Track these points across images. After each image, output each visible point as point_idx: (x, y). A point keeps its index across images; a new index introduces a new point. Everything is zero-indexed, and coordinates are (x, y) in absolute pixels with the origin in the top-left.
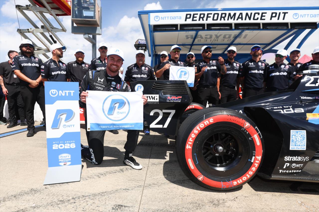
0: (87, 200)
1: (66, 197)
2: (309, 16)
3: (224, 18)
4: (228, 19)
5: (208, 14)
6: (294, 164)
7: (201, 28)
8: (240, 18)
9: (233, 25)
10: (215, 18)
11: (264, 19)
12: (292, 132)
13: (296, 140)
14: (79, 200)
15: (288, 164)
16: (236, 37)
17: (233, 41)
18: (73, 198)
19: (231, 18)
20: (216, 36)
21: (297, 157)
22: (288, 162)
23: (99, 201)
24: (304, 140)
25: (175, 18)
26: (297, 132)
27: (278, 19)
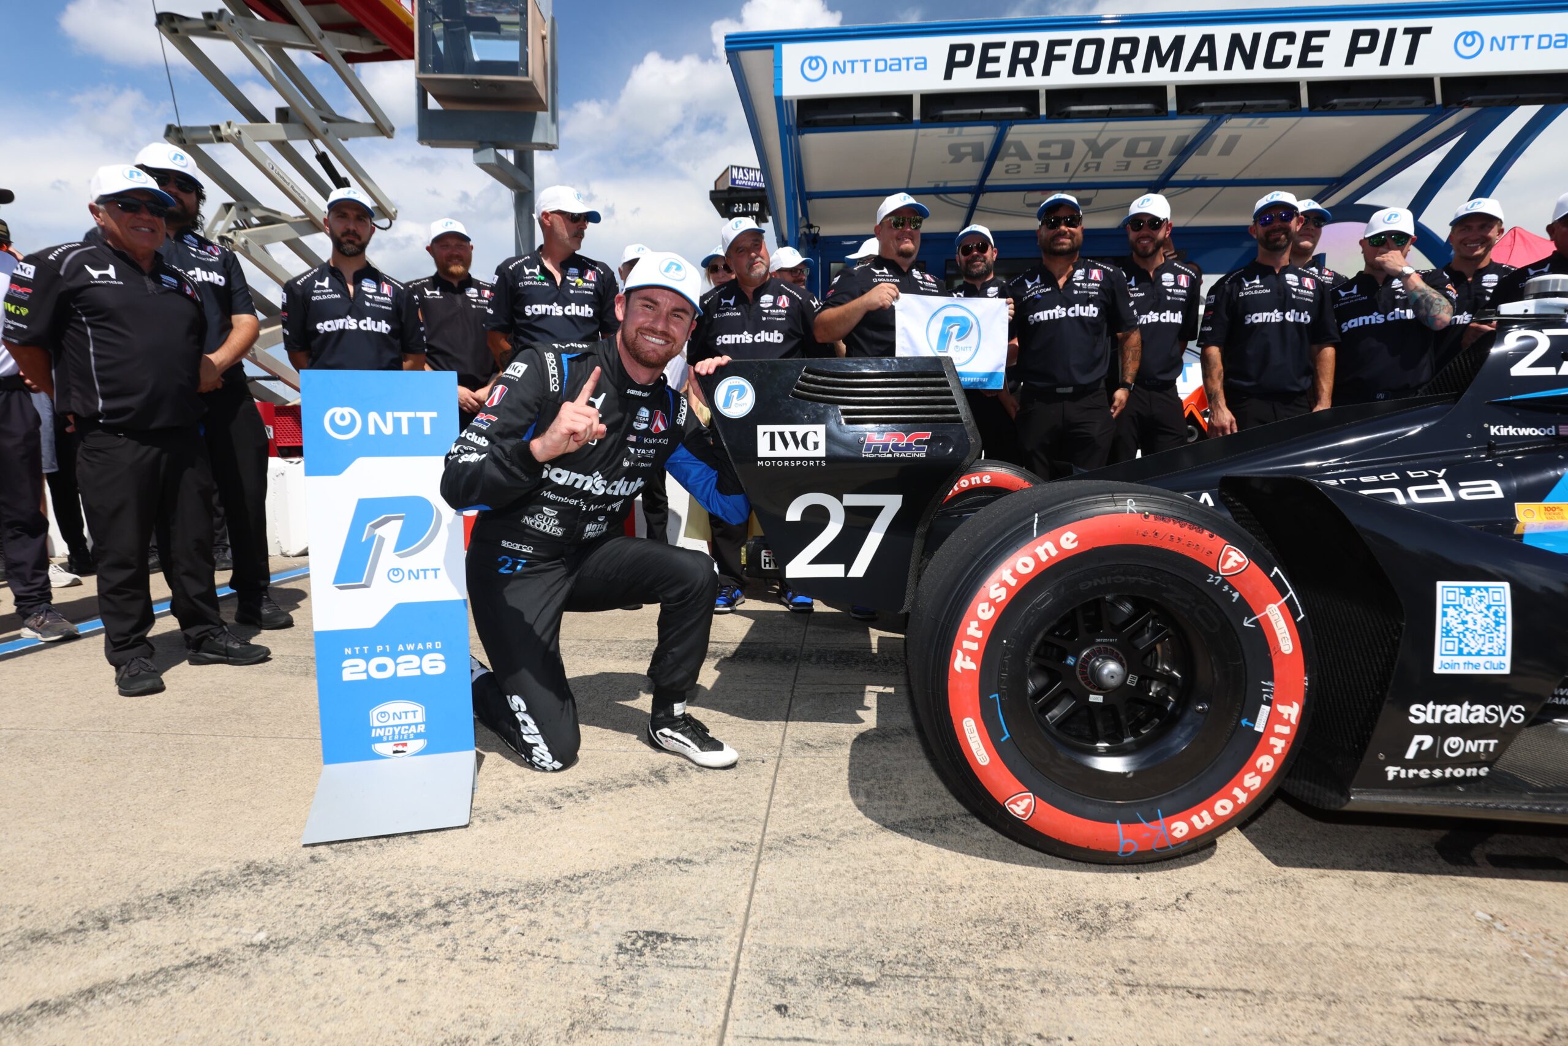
0: (500, 909)
1: (408, 901)
2: (1533, 42)
3: (1128, 60)
4: (1146, 68)
5: (1052, 44)
6: (1453, 741)
7: (1021, 109)
8: (1203, 60)
9: (1171, 94)
10: (1087, 62)
11: (1318, 64)
12: (1446, 591)
13: (1461, 628)
14: (463, 910)
15: (1428, 741)
16: (1184, 151)
17: (1173, 169)
18: (439, 905)
19: (1162, 63)
20: (1092, 144)
21: (1466, 706)
22: (1425, 729)
23: (557, 914)
24: (1502, 628)
25: (900, 64)
26: (1468, 592)
27: (1385, 61)
